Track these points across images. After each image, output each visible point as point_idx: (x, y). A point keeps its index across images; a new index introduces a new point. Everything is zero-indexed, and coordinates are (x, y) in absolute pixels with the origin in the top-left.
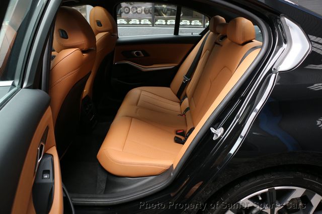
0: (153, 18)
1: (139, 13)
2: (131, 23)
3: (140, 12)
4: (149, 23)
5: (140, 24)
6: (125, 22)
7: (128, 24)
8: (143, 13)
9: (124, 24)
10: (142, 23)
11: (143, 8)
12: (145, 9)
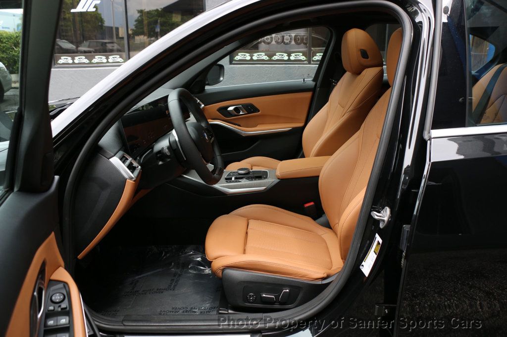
0: (310, 50)
1: (287, 44)
2: (275, 58)
3: (288, 41)
4: (303, 58)
5: (289, 60)
6: (265, 58)
7: (270, 60)
8: (293, 43)
9: (263, 60)
10: (292, 58)
11: (293, 35)
12: (295, 36)
